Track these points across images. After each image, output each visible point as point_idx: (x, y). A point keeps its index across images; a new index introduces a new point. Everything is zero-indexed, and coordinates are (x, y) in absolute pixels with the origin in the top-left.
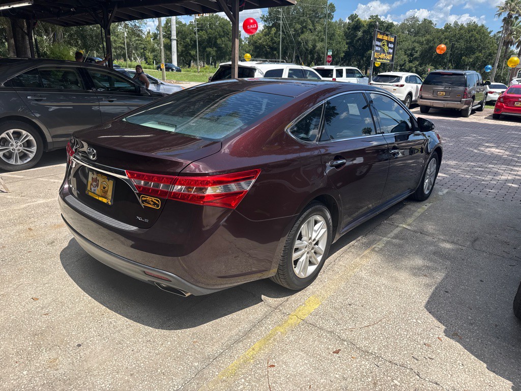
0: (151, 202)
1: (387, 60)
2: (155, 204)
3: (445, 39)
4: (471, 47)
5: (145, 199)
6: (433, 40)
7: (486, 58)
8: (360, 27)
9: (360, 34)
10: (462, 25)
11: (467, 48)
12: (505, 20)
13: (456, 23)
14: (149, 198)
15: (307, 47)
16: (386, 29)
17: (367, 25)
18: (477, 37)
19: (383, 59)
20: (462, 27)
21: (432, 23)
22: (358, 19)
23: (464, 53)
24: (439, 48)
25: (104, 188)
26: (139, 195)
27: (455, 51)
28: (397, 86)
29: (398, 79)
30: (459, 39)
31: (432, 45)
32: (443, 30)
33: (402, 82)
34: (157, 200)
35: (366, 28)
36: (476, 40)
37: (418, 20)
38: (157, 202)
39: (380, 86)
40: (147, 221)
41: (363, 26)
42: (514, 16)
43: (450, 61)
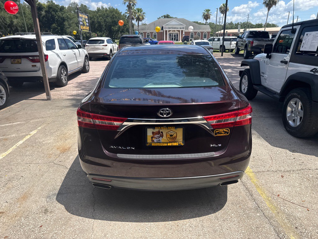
0: (223, 132)
1: (87, 30)
2: (225, 132)
3: (100, 16)
4: (114, 21)
5: (218, 131)
6: (93, 17)
7: (123, 27)
8: (42, 8)
9: (43, 13)
10: (106, 8)
11: (112, 22)
12: (128, 6)
13: (102, 7)
14: (221, 130)
15: (5, 22)
16: (60, 10)
17: (47, 7)
18: (116, 15)
19: (85, 30)
20: (106, 10)
21: (87, 7)
22: (39, 3)
23: (112, 25)
24: (120, 22)
25: (171, 136)
26: (213, 131)
27: (107, 24)
28: (104, 46)
29: (103, 41)
30: (107, 16)
31: (93, 20)
32: (97, 11)
33: (106, 43)
34: (227, 130)
35: (47, 9)
36: (116, 17)
37: (78, 5)
38: (227, 131)
39: (93, 46)
40: (220, 145)
41: (44, 7)
42: (132, 5)
43: (106, 29)
